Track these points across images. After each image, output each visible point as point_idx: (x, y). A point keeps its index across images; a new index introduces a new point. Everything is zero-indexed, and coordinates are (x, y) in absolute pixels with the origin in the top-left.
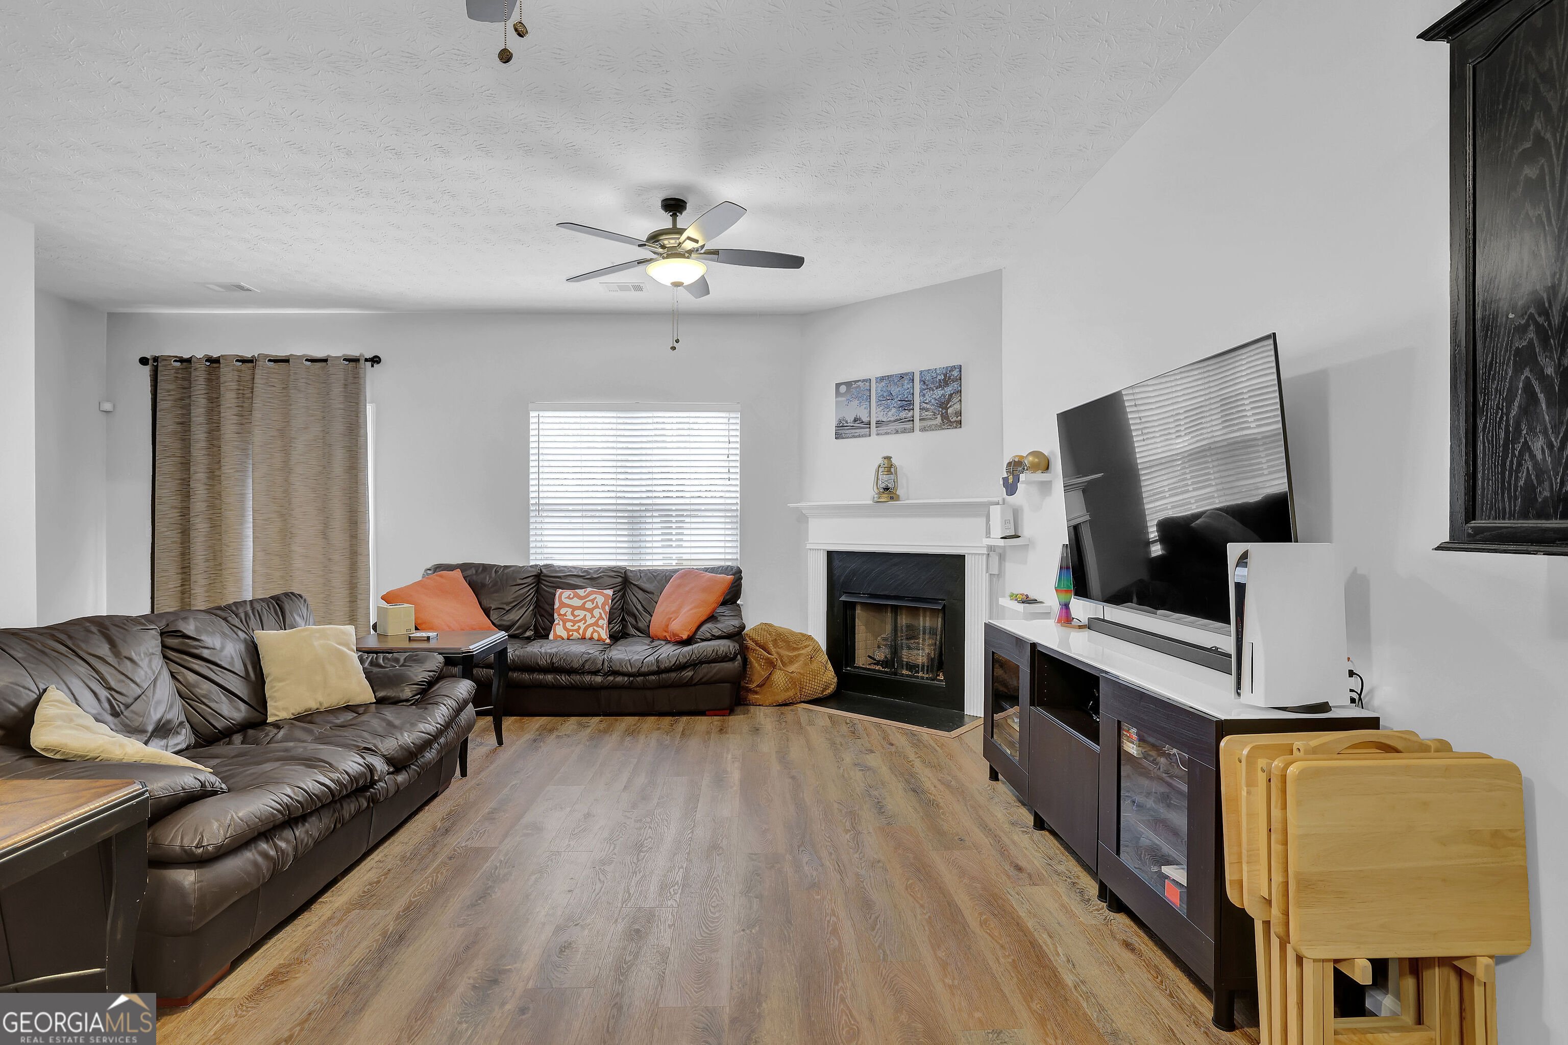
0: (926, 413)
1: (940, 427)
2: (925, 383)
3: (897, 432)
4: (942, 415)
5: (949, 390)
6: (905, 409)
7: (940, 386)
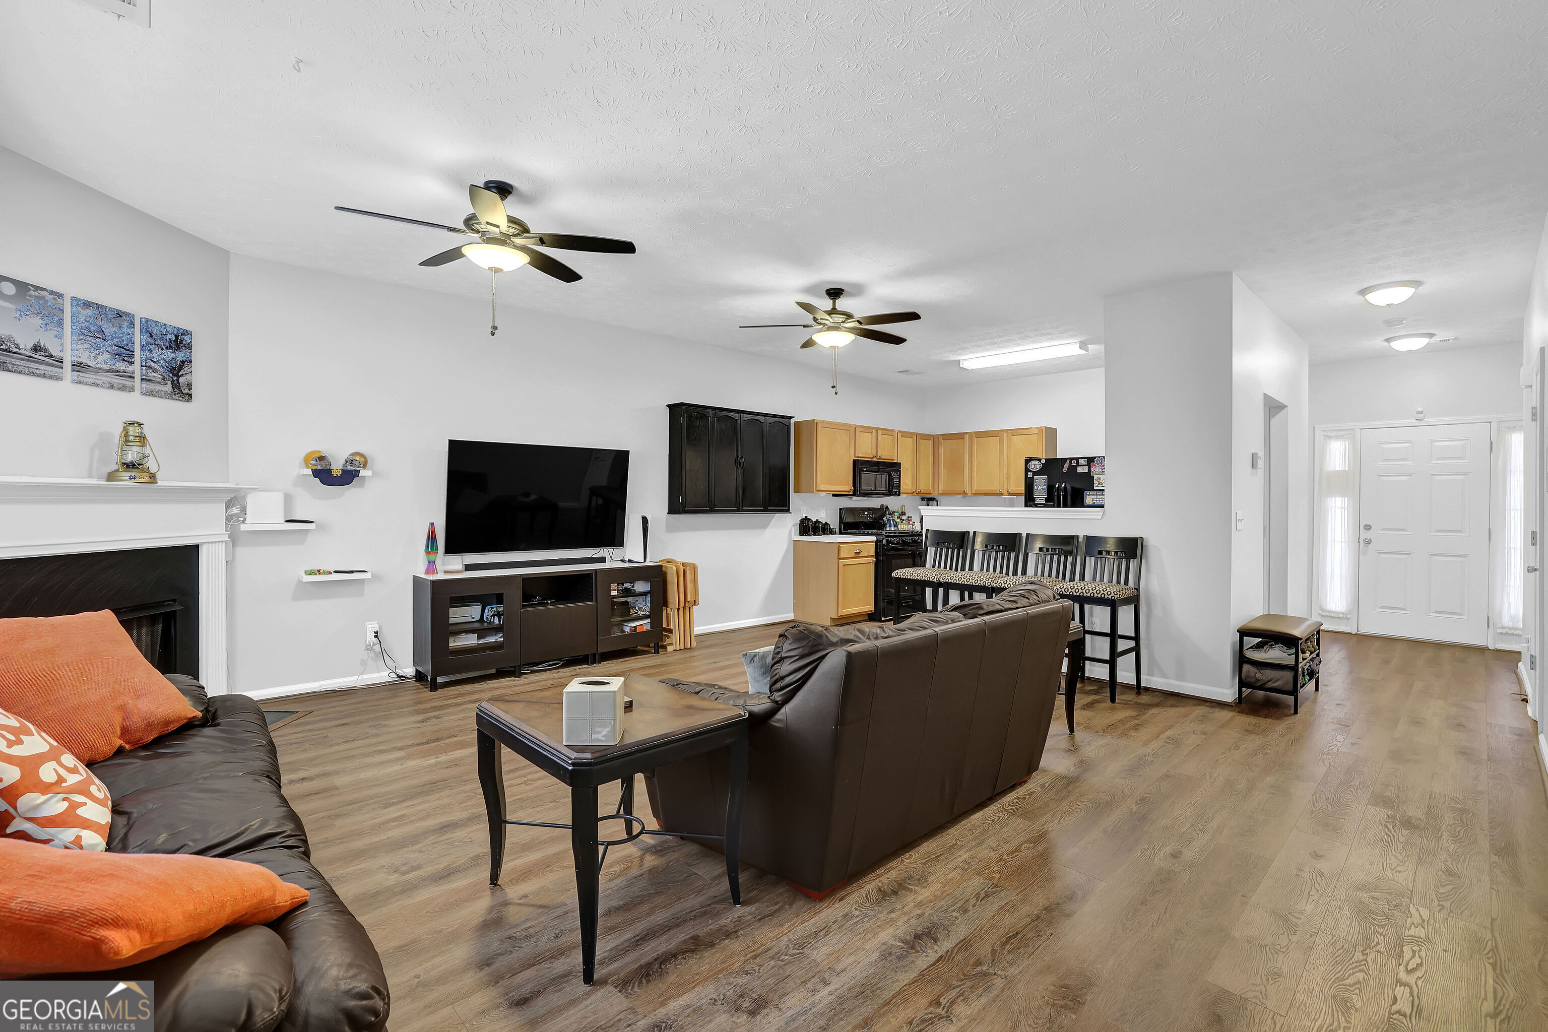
0: (154, 374)
1: (170, 396)
2: (151, 336)
3: (112, 387)
4: (173, 381)
5: (181, 355)
6: (124, 360)
7: (171, 347)
